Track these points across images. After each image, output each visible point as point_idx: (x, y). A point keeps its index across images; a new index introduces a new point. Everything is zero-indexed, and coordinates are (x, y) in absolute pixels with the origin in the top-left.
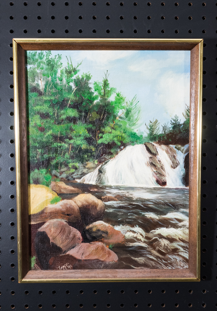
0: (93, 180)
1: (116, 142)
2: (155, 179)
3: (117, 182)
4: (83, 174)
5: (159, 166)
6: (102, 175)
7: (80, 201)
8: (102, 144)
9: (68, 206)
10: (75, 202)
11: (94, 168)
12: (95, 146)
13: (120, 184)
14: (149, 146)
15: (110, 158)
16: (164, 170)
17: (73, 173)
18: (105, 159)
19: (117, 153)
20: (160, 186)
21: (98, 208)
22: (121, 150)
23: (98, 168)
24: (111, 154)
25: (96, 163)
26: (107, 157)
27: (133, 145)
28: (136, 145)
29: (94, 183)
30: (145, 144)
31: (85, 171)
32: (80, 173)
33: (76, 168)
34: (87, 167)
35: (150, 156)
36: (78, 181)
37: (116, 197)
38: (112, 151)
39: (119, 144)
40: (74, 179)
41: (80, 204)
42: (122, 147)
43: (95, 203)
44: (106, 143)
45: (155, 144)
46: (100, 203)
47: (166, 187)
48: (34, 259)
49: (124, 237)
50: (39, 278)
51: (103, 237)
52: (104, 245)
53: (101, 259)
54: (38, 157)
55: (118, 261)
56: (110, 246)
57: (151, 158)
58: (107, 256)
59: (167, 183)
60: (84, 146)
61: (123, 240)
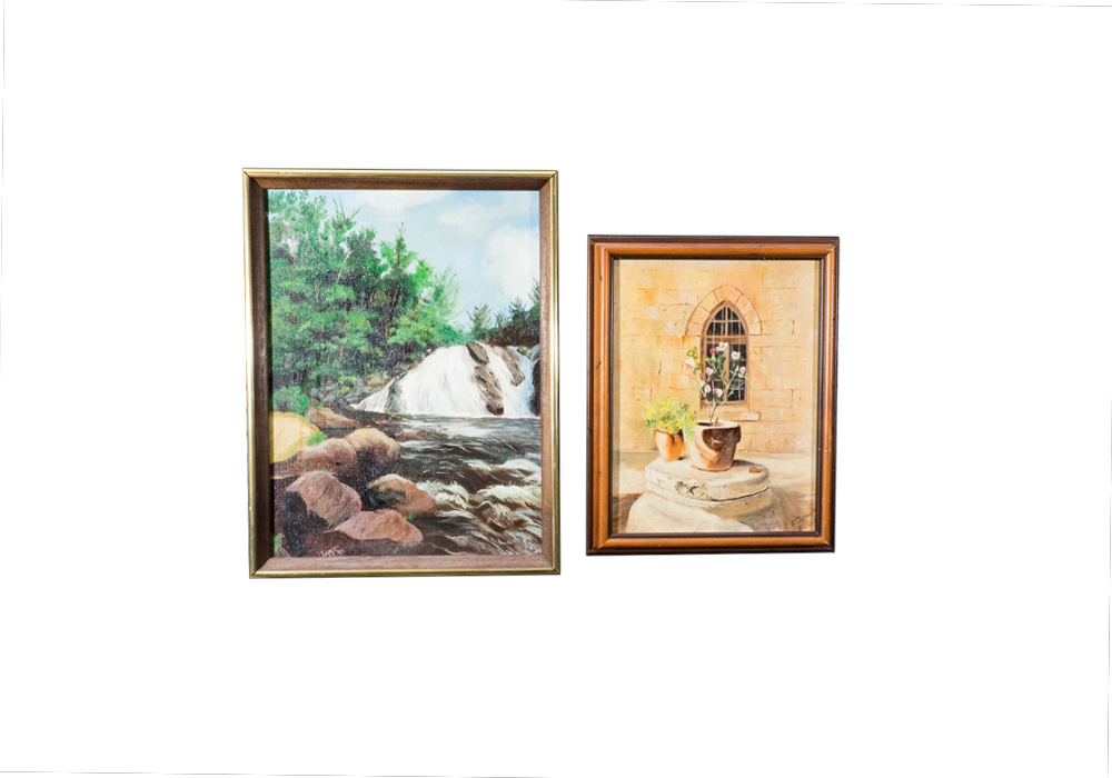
0: (380, 406)
1: (419, 341)
2: (484, 404)
3: (421, 409)
4: (364, 395)
5: (490, 382)
6: (395, 398)
7: (359, 441)
8: (396, 345)
9: (338, 449)
10: (350, 443)
11: (381, 386)
12: (383, 348)
13: (426, 413)
14: (473, 348)
15: (410, 368)
16: (499, 388)
17: (347, 393)
18: (401, 371)
19: (420, 360)
20: (493, 416)
21: (389, 453)
22: (427, 354)
23: (389, 385)
24: (409, 361)
25: (386, 377)
26: (404, 367)
27: (448, 346)
28: (453, 347)
29: (381, 410)
30: (467, 346)
31: (367, 390)
32: (358, 393)
33: (351, 386)
34: (369, 383)
35: (476, 364)
36: (355, 407)
37: (418, 434)
38: (412, 357)
39: (424, 345)
40: (348, 403)
41: (358, 446)
42: (429, 350)
43: (384, 445)
44: (402, 343)
45: (484, 346)
46: (391, 444)
47: (503, 416)
48: (279, 538)
49: (434, 500)
50: (284, 570)
51: (398, 501)
52: (400, 515)
53: (394, 539)
54: (287, 366)
55: (423, 541)
56: (410, 517)
57: (477, 368)
58: (404, 533)
59: (505, 411)
60: (364, 349)
61: (431, 506)
